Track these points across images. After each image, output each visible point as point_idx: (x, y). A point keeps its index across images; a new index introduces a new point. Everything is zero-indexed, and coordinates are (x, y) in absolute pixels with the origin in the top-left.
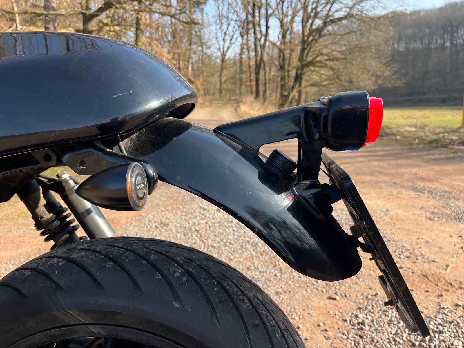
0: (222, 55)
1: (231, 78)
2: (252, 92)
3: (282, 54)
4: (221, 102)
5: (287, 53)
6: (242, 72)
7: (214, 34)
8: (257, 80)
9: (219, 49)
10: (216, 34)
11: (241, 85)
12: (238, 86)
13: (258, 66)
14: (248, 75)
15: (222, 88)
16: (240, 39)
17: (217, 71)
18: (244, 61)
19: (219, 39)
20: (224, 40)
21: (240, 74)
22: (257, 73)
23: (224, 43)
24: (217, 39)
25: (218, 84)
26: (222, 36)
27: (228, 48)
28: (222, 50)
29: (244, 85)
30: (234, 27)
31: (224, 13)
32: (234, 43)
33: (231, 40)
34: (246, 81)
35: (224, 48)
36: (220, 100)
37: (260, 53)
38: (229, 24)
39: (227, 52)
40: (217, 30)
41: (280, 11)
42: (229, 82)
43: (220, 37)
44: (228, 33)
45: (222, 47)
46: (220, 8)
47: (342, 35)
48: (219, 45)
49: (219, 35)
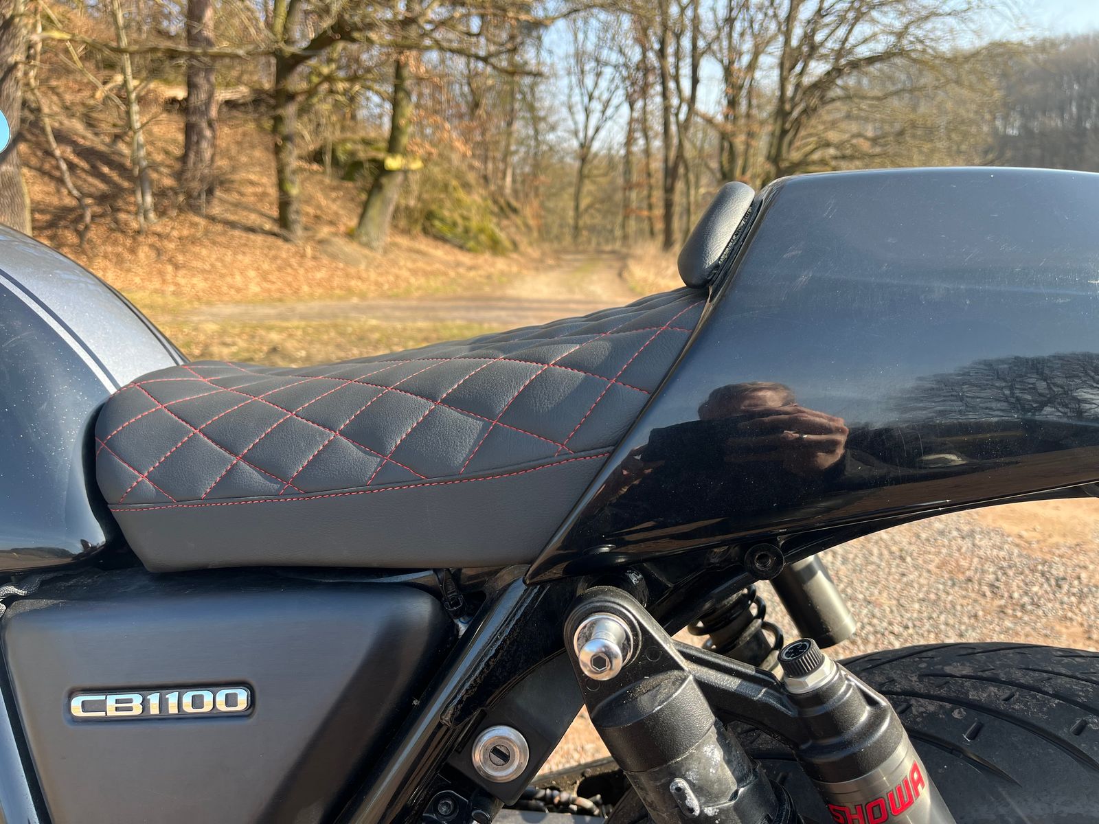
0: (582, 146)
1: (602, 201)
2: (652, 233)
3: (726, 145)
4: (579, 257)
5: (739, 141)
6: (629, 186)
7: (563, 98)
8: (668, 205)
9: (576, 133)
10: (570, 96)
11: (626, 217)
12: (619, 219)
13: (671, 173)
14: (645, 193)
15: (581, 223)
16: (625, 108)
17: (570, 184)
18: (634, 159)
19: (575, 109)
20: (587, 112)
21: (625, 189)
22: (669, 190)
23: (588, 117)
24: (570, 108)
25: (571, 213)
26: (582, 101)
27: (597, 130)
28: (581, 135)
29: (633, 217)
30: (613, 80)
31: (590, 47)
32: (611, 118)
33: (603, 112)
34: (640, 208)
35: (586, 128)
36: (577, 252)
37: (675, 141)
38: (599, 75)
39: (593, 138)
40: (571, 88)
41: (725, 43)
42: (598, 210)
43: (577, 103)
44: (596, 94)
45: (581, 126)
46: (581, 36)
47: (878, 99)
48: (576, 123)
49: (576, 98)
